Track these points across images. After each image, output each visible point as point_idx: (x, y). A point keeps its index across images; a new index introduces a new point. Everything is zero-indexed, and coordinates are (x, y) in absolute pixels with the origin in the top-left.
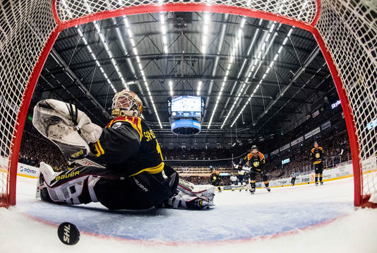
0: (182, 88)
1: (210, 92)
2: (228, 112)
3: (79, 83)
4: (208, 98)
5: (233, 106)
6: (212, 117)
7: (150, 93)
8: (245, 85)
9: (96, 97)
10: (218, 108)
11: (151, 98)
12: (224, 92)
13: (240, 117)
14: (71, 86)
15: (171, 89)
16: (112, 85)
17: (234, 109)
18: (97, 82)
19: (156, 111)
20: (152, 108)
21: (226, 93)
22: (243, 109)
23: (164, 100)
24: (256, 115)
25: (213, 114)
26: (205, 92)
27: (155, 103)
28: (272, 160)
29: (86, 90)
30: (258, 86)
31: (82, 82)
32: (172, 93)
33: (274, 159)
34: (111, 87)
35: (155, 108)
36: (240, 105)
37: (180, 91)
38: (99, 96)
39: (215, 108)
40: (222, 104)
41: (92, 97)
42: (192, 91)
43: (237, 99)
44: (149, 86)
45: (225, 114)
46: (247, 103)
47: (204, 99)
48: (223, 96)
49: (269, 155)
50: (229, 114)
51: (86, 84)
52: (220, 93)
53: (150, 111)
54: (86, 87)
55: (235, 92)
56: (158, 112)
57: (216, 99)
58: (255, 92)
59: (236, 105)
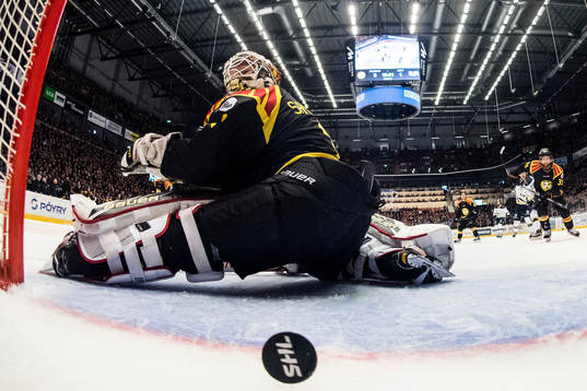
0: (376, 20)
1: (437, 25)
2: (478, 68)
3: (154, 13)
4: (434, 38)
5: (489, 55)
6: (444, 79)
7: (307, 33)
8: (512, 7)
9: (191, 44)
10: (456, 60)
11: (310, 42)
12: (467, 24)
13: (505, 77)
14: (137, 22)
15: (353, 21)
16: (224, 18)
17: (490, 61)
18: (191, 12)
19: (321, 71)
20: (312, 65)
21: (474, 27)
22: (510, 62)
23: (337, 47)
24: (540, 73)
25: (446, 74)
26: (427, 24)
27: (318, 53)
28: (577, 169)
29: (169, 29)
30: (542, 9)
31: (159, 12)
32: (355, 30)
33: (580, 166)
34: (222, 21)
35: (319, 65)
36: (504, 51)
37: (373, 24)
38: (197, 41)
39: (450, 61)
40: (464, 50)
41: (182, 43)
42: (398, 24)
43: (497, 39)
44: (306, 17)
45: (473, 72)
46: (518, 48)
47: (424, 41)
48: (467, 33)
49: (570, 158)
50: (480, 73)
51: (168, 16)
52: (460, 28)
53: (309, 71)
54: (170, 23)
55: (491, 25)
56: (325, 73)
57: (453, 42)
58: (534, 23)
59: (494, 52)
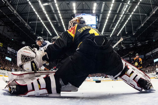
0: (82, 8)
1: (102, 11)
2: (115, 25)
3: (9, 4)
4: (101, 15)
5: (119, 21)
6: (104, 28)
7: (59, 12)
8: (127, 5)
9: (21, 14)
10: (108, 22)
11: (60, 15)
12: (112, 11)
13: (124, 28)
14: (3, 6)
15: (74, 8)
16: (32, 6)
17: (119, 23)
18: (21, 4)
19: (63, 25)
20: (61, 22)
21: (114, 12)
22: (126, 23)
23: (69, 17)
24: (135, 28)
25: (104, 27)
26: (99, 10)
27: (62, 19)
28: (147, 60)
29: (13, 9)
30: (137, 6)
31: (10, 3)
32: (75, 12)
33: (148, 58)
34: (31, 7)
35: (63, 23)
36: (124, 20)
37: (81, 10)
38: (23, 13)
39: (106, 23)
40: (111, 19)
41: (18, 14)
42: (89, 10)
43: (122, 16)
44: (59, 7)
45: (113, 26)
46: (129, 19)
47: (97, 15)
48: (112, 14)
49: (145, 56)
50: (116, 27)
51: (13, 5)
52: (110, 12)
53: (59, 25)
54: (14, 7)
55: (120, 11)
56: (65, 25)
57: (107, 16)
58: (134, 11)
59: (121, 20)
